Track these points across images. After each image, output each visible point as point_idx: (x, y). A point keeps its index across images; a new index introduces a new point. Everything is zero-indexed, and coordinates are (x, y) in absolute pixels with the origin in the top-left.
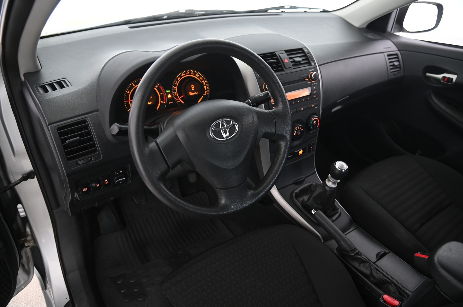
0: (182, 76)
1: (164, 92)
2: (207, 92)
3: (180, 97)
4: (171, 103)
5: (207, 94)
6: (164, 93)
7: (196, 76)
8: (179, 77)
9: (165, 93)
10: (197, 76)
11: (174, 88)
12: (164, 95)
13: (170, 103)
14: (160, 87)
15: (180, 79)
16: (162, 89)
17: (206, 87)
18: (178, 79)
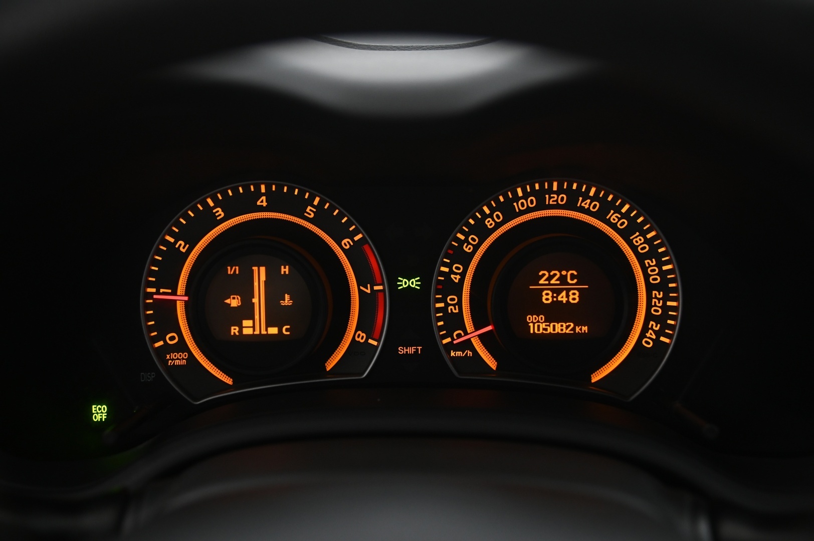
0: (517, 206)
1: (382, 284)
2: (658, 334)
3: (477, 329)
4: (411, 350)
5: (656, 341)
6: (381, 288)
7: (608, 223)
8: (493, 210)
9: (383, 291)
10: (614, 226)
11: (451, 272)
12: (381, 295)
13: (402, 350)
14: (366, 247)
15: (498, 226)
16: (375, 262)
17: (666, 299)
18: (489, 222)
